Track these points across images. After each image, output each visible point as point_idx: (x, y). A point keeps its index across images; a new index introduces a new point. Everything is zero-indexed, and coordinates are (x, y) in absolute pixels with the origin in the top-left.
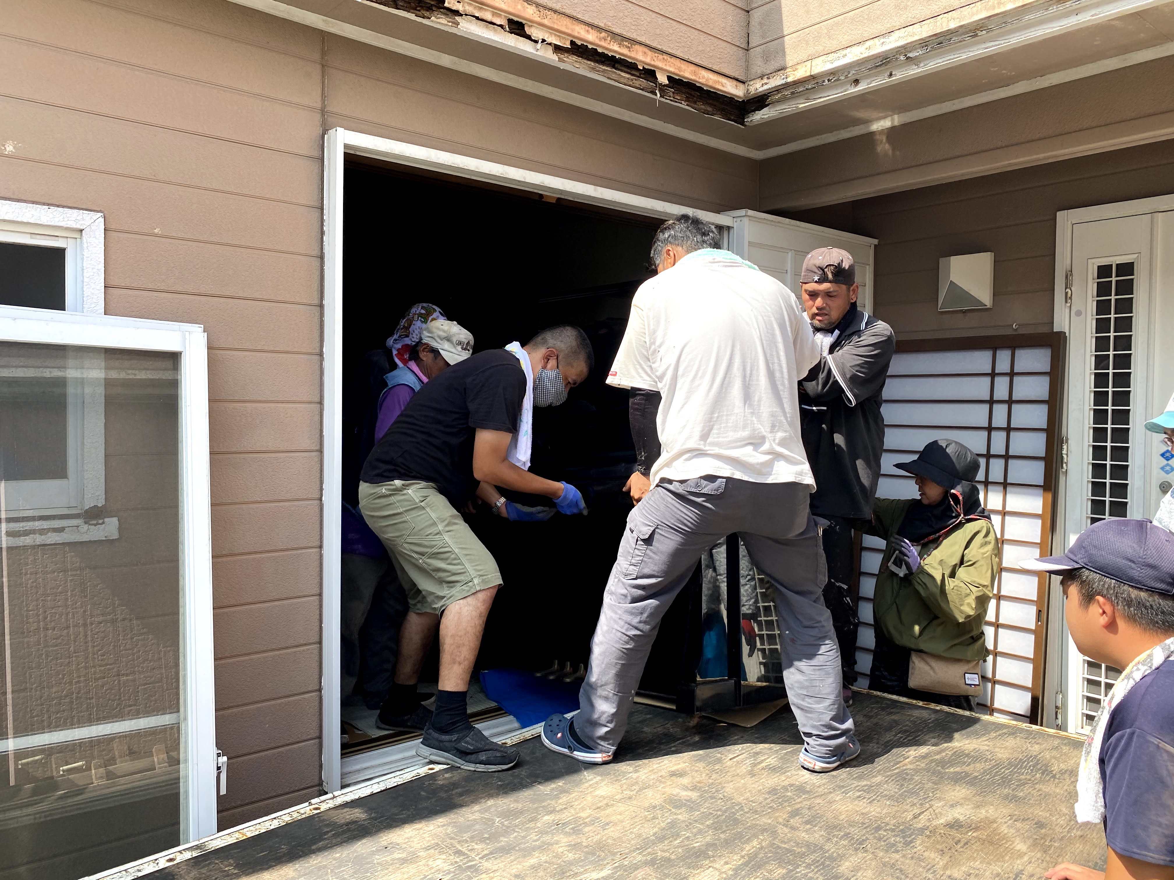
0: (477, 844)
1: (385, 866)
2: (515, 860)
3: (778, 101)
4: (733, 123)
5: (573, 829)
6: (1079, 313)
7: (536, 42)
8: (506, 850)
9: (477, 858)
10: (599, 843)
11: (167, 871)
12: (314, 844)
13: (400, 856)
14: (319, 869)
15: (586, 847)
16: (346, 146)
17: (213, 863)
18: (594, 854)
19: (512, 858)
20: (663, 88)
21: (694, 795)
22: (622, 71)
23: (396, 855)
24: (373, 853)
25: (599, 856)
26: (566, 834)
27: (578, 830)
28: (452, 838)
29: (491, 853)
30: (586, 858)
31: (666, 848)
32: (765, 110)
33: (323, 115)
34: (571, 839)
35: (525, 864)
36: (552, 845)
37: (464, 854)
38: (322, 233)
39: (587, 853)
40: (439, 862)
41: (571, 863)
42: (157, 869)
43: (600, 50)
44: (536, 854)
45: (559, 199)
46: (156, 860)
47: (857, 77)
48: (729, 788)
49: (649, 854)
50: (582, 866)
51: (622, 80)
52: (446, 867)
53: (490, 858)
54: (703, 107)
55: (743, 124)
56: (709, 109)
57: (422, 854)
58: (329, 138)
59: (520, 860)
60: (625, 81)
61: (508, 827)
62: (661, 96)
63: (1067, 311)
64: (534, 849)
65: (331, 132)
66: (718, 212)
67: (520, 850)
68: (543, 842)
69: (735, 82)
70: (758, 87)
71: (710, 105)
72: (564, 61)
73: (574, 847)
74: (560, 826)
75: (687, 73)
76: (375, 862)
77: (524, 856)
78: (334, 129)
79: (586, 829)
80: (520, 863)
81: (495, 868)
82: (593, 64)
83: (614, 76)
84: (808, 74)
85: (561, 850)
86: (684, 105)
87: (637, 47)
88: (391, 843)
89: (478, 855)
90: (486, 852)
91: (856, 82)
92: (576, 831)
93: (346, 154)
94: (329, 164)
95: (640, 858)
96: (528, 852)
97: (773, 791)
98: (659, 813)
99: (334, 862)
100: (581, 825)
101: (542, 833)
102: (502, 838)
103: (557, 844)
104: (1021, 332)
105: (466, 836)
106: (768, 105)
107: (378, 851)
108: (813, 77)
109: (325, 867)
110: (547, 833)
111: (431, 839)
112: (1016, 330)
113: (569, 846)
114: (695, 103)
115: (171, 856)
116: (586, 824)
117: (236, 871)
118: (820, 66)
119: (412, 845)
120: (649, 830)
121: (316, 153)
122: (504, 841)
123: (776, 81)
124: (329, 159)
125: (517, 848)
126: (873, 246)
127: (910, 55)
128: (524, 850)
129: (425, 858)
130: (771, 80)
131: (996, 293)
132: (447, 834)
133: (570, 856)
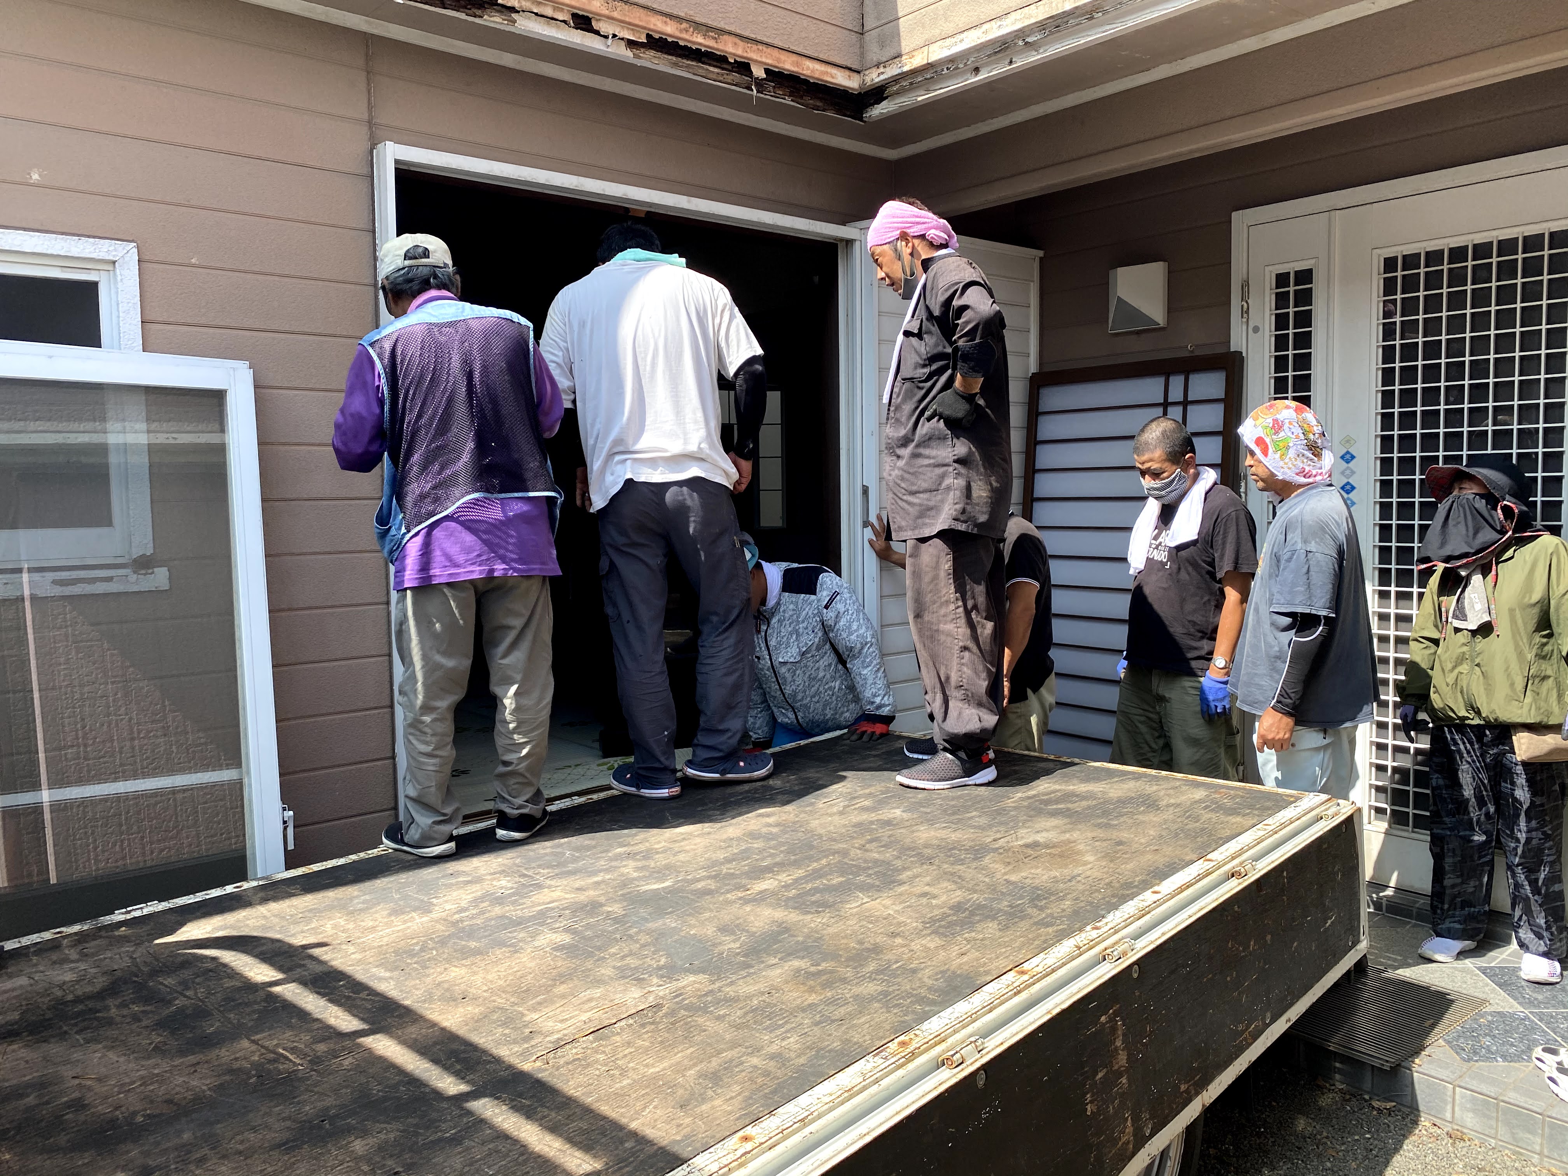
0: (543, 869)
1: (449, 886)
2: (579, 879)
3: (898, 93)
4: (850, 119)
5: (643, 856)
6: (1256, 330)
7: (606, 37)
8: (573, 872)
9: (541, 879)
10: (665, 865)
11: (234, 894)
12: (380, 874)
13: (465, 879)
14: (384, 889)
15: (653, 868)
16: (397, 161)
17: (280, 888)
18: (658, 873)
19: (577, 877)
20: (760, 83)
21: (775, 830)
22: (710, 65)
23: (461, 879)
24: (439, 878)
25: (663, 874)
26: (636, 860)
29: (557, 875)
32: (885, 103)
33: (370, 128)
34: (639, 863)
35: (588, 881)
37: (529, 876)
40: (503, 882)
42: (224, 893)
43: (682, 43)
44: (602, 874)
45: (648, 213)
47: (977, 65)
48: (814, 824)
51: (711, 76)
52: (509, 885)
53: (554, 879)
54: (812, 102)
55: (861, 119)
56: (819, 104)
57: (489, 877)
58: (378, 154)
59: (585, 878)
60: (714, 77)
61: (578, 857)
62: (759, 92)
63: (1244, 327)
64: (600, 871)
65: (380, 146)
66: (844, 224)
67: (586, 872)
68: (610, 866)
69: (847, 72)
70: (874, 77)
71: (821, 99)
72: (639, 57)
73: (641, 869)
74: (630, 855)
75: (788, 64)
76: (440, 884)
77: (590, 876)
78: (384, 143)
79: (657, 856)
80: (583, 881)
82: (674, 58)
83: (701, 72)
84: (925, 62)
86: (788, 101)
87: (726, 37)
88: (457, 872)
89: (543, 876)
90: (551, 874)
91: (977, 70)
92: (646, 858)
93: (397, 170)
94: (379, 181)
96: (593, 873)
97: (859, 825)
98: (735, 843)
99: (399, 885)
101: (611, 860)
102: (569, 865)
103: (624, 868)
104: (1197, 353)
105: (533, 865)
106: (886, 98)
107: (444, 878)
108: (929, 66)
110: (616, 860)
111: (498, 867)
112: (1192, 352)
113: (636, 868)
114: (801, 98)
115: (238, 887)
116: (657, 853)
117: (301, 893)
118: (938, 53)
119: (480, 873)
120: (721, 855)
121: (365, 170)
122: (571, 867)
123: (892, 71)
124: (379, 176)
125: (583, 871)
126: (1037, 260)
127: (1029, 40)
128: (590, 871)
129: (489, 880)
130: (887, 69)
131: (1171, 310)
132: (515, 864)
133: (635, 875)
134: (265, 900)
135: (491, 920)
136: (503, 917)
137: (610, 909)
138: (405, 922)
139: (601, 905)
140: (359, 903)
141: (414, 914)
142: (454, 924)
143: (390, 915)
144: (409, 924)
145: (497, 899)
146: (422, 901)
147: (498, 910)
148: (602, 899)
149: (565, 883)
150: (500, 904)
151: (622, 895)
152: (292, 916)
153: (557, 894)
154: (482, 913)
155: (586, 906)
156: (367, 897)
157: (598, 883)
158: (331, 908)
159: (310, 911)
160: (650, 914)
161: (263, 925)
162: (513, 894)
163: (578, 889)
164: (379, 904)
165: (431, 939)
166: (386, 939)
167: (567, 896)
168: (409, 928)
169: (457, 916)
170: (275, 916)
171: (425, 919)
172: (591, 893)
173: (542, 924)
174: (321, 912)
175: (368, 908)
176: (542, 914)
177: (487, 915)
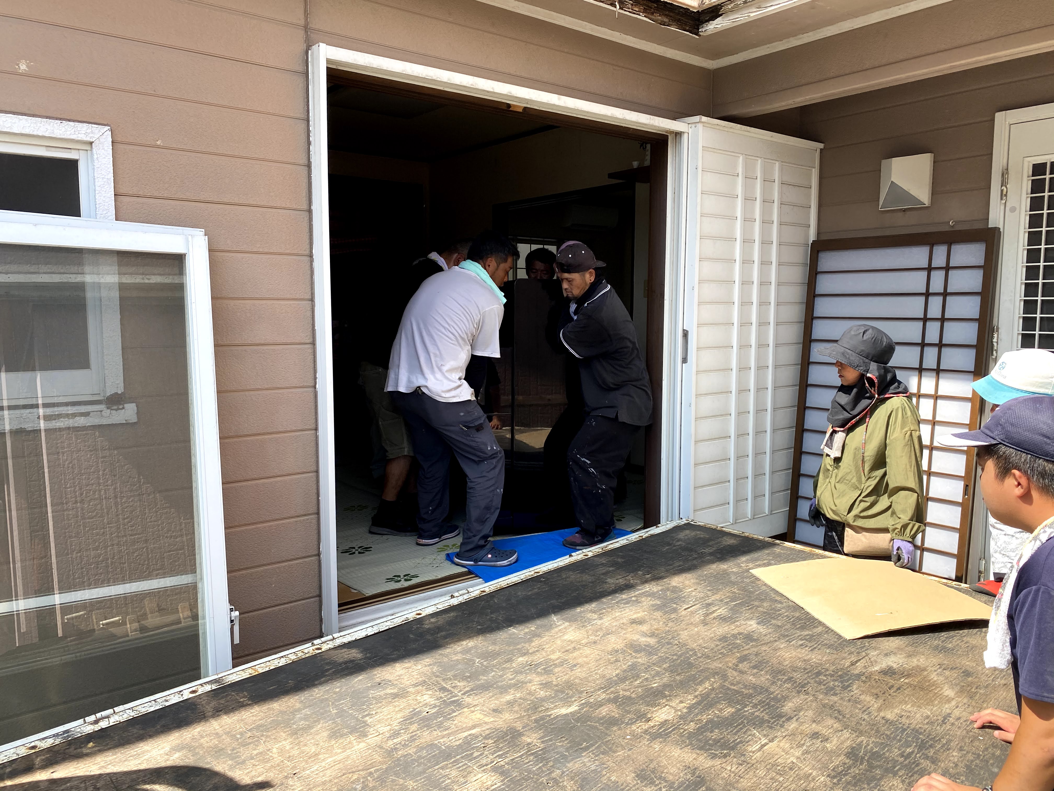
0: (459, 681)
1: (379, 700)
2: (493, 696)
3: (732, 11)
4: (688, 33)
5: (544, 669)
6: (1013, 210)
8: (485, 687)
9: (459, 694)
10: (567, 682)
11: (190, 701)
12: (317, 680)
13: (392, 691)
14: (322, 701)
15: (556, 686)
16: (328, 61)
17: (230, 695)
18: (563, 692)
19: (491, 694)
21: (652, 641)
23: (389, 691)
24: (369, 689)
25: (568, 694)
26: (538, 674)
27: (549, 671)
28: (437, 676)
29: (472, 690)
30: (556, 695)
31: (627, 688)
32: (719, 20)
33: (306, 32)
34: (542, 678)
35: (502, 700)
36: (526, 683)
37: (448, 691)
38: (309, 143)
39: (557, 691)
40: (426, 697)
41: (543, 700)
42: (181, 699)
44: (512, 691)
45: (525, 108)
46: (181, 691)
48: (684, 635)
49: (612, 692)
50: (552, 703)
52: (432, 701)
53: (471, 695)
54: (660, 18)
55: (697, 34)
56: (666, 20)
57: (411, 690)
58: (312, 53)
59: (498, 696)
61: (487, 667)
62: (621, 8)
63: (1003, 207)
64: (510, 687)
65: (315, 47)
66: (674, 119)
67: (498, 687)
68: (517, 681)
71: (667, 16)
73: (545, 685)
74: (532, 667)
76: (370, 696)
77: (501, 693)
78: (317, 45)
79: (556, 670)
80: (497, 699)
81: (475, 703)
85: (533, 688)
86: (642, 17)
88: (384, 680)
89: (460, 691)
90: (467, 689)
92: (547, 671)
93: (328, 69)
94: (313, 78)
95: (603, 696)
96: (504, 690)
97: (724, 639)
98: (621, 657)
99: (335, 696)
100: (551, 666)
101: (517, 672)
102: (481, 677)
103: (530, 683)
104: (958, 228)
105: (450, 674)
106: (721, 15)
107: (372, 686)
109: (327, 699)
110: (521, 673)
111: (419, 677)
112: (953, 227)
113: (541, 684)
114: (652, 14)
115: (194, 689)
116: (556, 665)
117: (250, 702)
119: (403, 681)
120: (612, 672)
121: (302, 68)
122: (483, 679)
124: (313, 73)
125: (495, 686)
126: (818, 151)
128: (501, 687)
129: (413, 694)
131: (934, 192)
132: (433, 673)
133: (542, 694)
134: (218, 712)
135: (422, 749)
136: (432, 746)
137: (529, 740)
138: (344, 749)
139: (521, 734)
140: (301, 719)
141: (352, 738)
142: (390, 752)
143: (330, 737)
144: (348, 752)
145: (424, 719)
146: (358, 720)
147: (426, 736)
148: (519, 726)
149: (481, 700)
150: (428, 726)
151: (536, 721)
152: (241, 734)
153: (477, 716)
154: (413, 739)
155: (506, 734)
156: (307, 711)
157: (510, 704)
158: (276, 725)
159: (258, 728)
160: (567, 750)
161: (216, 747)
162: (436, 715)
163: (495, 711)
164: (318, 721)
165: (371, 773)
166: (328, 772)
167: (486, 719)
168: (348, 757)
169: (390, 743)
170: (227, 733)
171: (362, 745)
172: (507, 716)
173: (470, 758)
174: (267, 730)
175: (310, 727)
176: (467, 744)
177: (417, 743)
